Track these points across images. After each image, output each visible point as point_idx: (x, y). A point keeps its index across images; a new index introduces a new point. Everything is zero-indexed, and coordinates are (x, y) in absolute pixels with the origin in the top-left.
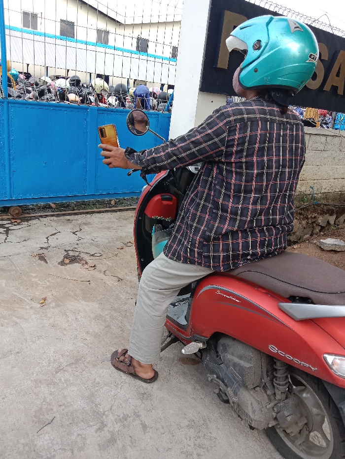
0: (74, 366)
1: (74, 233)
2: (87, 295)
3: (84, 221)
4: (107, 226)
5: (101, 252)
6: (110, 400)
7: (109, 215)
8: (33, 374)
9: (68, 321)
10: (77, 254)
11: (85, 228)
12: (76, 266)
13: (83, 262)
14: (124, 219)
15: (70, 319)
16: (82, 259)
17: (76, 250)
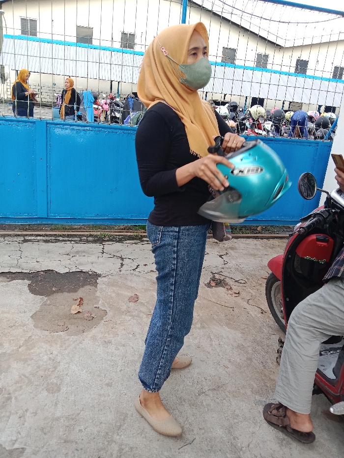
0: (215, 392)
1: (221, 256)
2: (230, 322)
3: (231, 245)
4: (252, 252)
5: (245, 279)
6: (247, 436)
7: (255, 241)
8: (178, 391)
9: (211, 345)
10: (222, 278)
11: (231, 252)
12: (221, 290)
13: (227, 287)
14: (270, 248)
15: (214, 343)
16: (227, 284)
17: (221, 273)
